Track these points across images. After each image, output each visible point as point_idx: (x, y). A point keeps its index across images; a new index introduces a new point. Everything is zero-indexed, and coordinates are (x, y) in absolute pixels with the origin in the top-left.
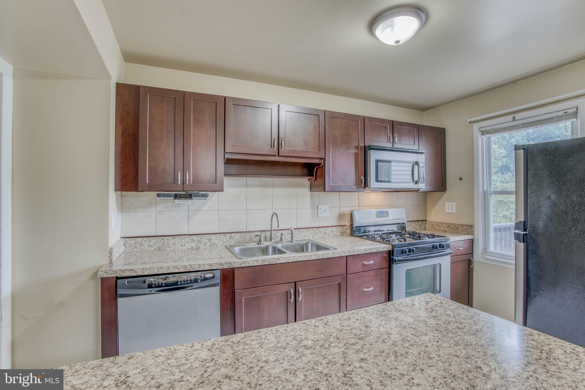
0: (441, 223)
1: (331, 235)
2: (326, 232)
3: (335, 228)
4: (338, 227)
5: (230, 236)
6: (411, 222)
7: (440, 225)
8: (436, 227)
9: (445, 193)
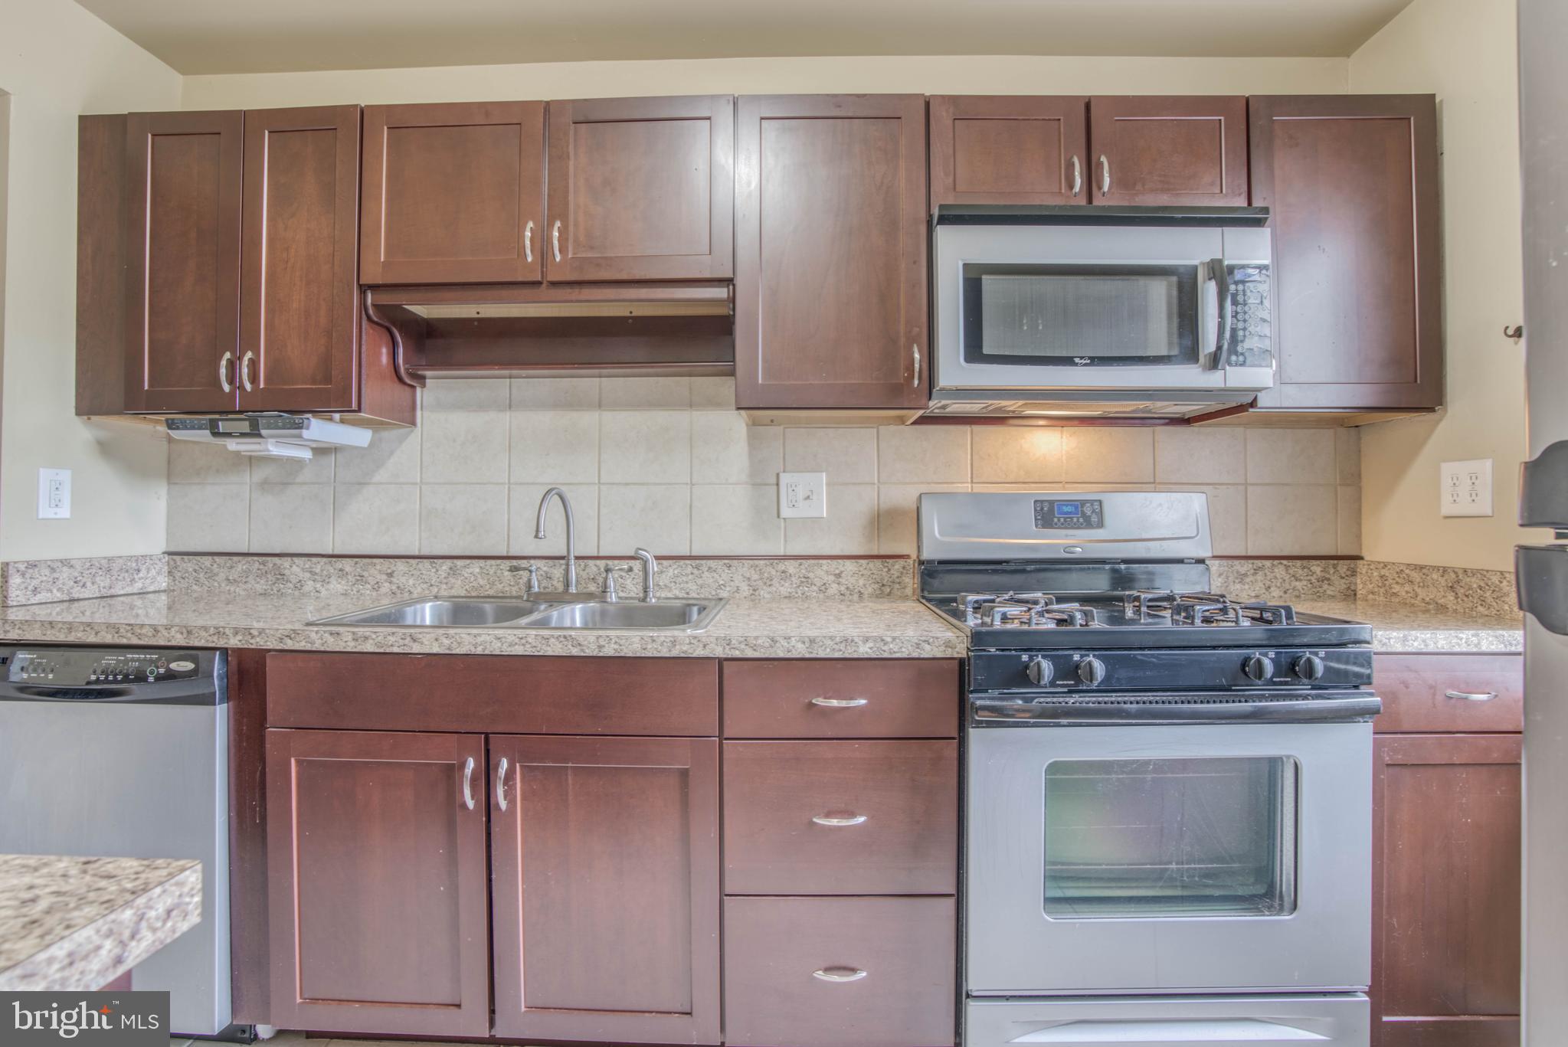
0: (1422, 567)
1: (834, 589)
2: (811, 575)
3: (850, 566)
4: (863, 562)
5: (451, 569)
6: (1259, 563)
7: (1416, 576)
8: (1396, 588)
9: (1440, 420)
